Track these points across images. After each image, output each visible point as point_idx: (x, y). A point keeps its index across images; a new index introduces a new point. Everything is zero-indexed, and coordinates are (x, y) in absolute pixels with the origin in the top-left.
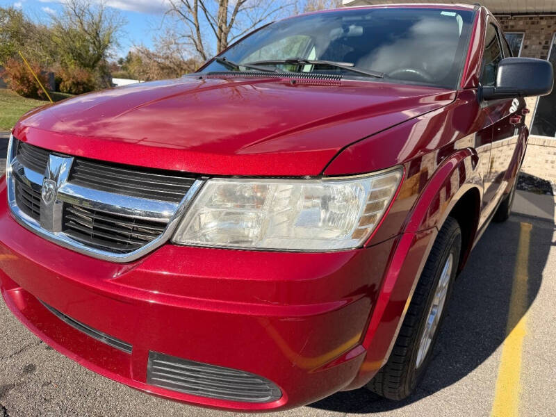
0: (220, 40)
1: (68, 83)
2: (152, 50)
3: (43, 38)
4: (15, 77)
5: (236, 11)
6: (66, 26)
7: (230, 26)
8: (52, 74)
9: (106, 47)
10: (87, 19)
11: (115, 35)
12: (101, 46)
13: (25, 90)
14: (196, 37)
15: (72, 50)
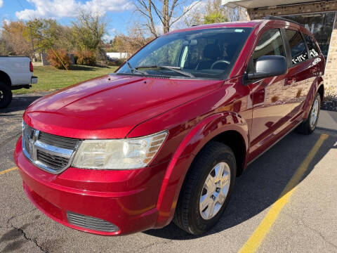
0: (165, 25)
1: (81, 59)
2: (126, 35)
3: (68, 34)
4: (53, 58)
5: (173, 7)
6: (79, 27)
7: (170, 16)
8: (72, 55)
9: (101, 36)
10: (90, 21)
11: (106, 28)
12: (99, 36)
13: (59, 65)
14: (151, 25)
15: (83, 39)
